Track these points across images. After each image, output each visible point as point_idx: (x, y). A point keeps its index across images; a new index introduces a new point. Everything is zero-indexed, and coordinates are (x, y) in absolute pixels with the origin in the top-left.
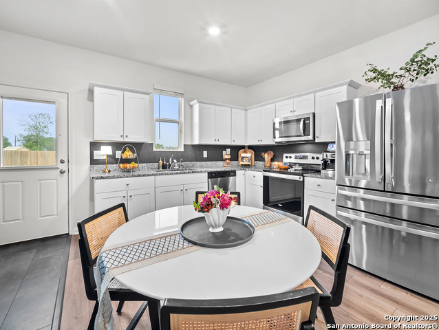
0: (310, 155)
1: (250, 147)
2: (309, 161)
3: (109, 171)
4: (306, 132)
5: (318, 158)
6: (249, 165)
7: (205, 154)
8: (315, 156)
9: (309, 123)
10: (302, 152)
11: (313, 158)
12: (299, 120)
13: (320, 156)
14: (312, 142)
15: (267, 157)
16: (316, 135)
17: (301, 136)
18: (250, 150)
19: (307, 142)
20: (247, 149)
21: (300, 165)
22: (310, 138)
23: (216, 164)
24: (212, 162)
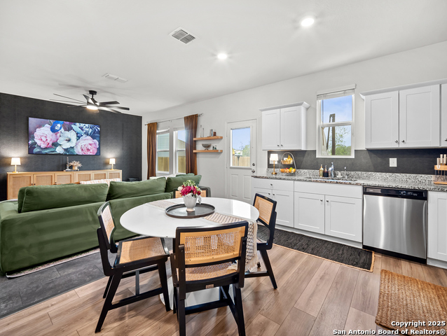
3: (276, 174)
7: (393, 163)
23: (415, 178)
24: (408, 175)
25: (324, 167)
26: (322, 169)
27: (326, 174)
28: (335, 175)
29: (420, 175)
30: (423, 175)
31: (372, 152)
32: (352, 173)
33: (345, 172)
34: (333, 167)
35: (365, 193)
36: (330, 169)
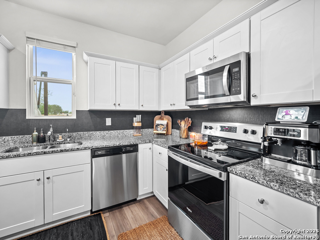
0: (240, 126)
1: (167, 113)
2: (239, 136)
4: (232, 88)
5: (254, 132)
6: (164, 134)
7: (109, 122)
8: (250, 128)
9: (239, 71)
10: (228, 121)
11: (246, 131)
12: (221, 69)
13: (259, 129)
14: (246, 105)
15: (183, 125)
16: (252, 93)
17: (224, 95)
18: (167, 116)
19: (236, 105)
20: (163, 115)
21: (224, 140)
22: (242, 97)
23: (123, 133)
24: (118, 131)
25: (38, 131)
26: (35, 133)
27: (41, 140)
28: (55, 139)
29: (126, 130)
30: (127, 130)
31: (92, 112)
32: (74, 134)
33: (67, 134)
34: (51, 130)
35: (94, 156)
36: (49, 133)
